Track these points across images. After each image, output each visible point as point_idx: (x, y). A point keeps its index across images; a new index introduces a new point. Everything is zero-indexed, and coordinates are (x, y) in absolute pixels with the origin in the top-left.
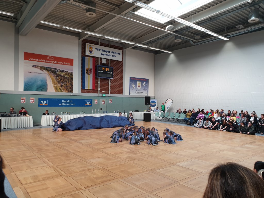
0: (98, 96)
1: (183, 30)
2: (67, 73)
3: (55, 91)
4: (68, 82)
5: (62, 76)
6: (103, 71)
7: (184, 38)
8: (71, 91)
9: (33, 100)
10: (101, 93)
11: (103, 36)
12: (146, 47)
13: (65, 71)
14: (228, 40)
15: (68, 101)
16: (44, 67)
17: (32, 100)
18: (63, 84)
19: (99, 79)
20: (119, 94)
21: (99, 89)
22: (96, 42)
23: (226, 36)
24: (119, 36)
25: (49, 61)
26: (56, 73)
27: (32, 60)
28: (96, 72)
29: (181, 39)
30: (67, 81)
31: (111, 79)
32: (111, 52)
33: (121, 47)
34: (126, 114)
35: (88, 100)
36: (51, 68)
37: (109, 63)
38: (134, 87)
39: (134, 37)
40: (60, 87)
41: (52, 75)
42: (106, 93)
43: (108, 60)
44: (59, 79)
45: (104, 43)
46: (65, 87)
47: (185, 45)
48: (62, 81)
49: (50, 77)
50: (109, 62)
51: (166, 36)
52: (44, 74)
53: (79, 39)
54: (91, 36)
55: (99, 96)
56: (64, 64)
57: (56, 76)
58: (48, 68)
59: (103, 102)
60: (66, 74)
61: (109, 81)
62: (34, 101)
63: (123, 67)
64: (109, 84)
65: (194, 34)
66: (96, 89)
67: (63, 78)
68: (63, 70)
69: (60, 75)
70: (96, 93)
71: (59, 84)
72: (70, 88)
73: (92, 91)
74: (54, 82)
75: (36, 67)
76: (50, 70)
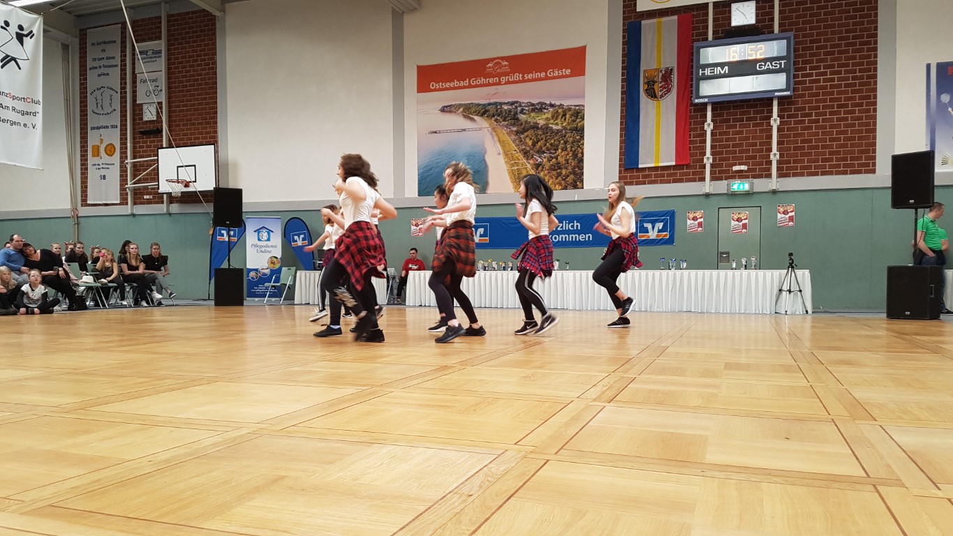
0: (703, 191)
2: (560, 111)
3: (513, 191)
4: (563, 150)
5: (538, 128)
8: (575, 181)
10: (723, 178)
13: (553, 103)
15: (565, 226)
16: (478, 105)
18: (543, 159)
19: (709, 108)
21: (708, 160)
25: (491, 80)
26: (518, 119)
27: (440, 90)
30: (557, 147)
35: (654, 216)
36: (501, 104)
41: (505, 131)
42: (755, 177)
44: (528, 140)
46: (552, 168)
48: (541, 148)
49: (496, 139)
52: (475, 129)
55: (709, 192)
56: (547, 78)
57: (517, 133)
58: (490, 107)
60: (555, 116)
67: (542, 136)
68: (545, 104)
69: (532, 124)
70: (694, 180)
71: (527, 160)
72: (570, 168)
73: (675, 174)
74: (512, 154)
75: (453, 108)
76: (497, 111)
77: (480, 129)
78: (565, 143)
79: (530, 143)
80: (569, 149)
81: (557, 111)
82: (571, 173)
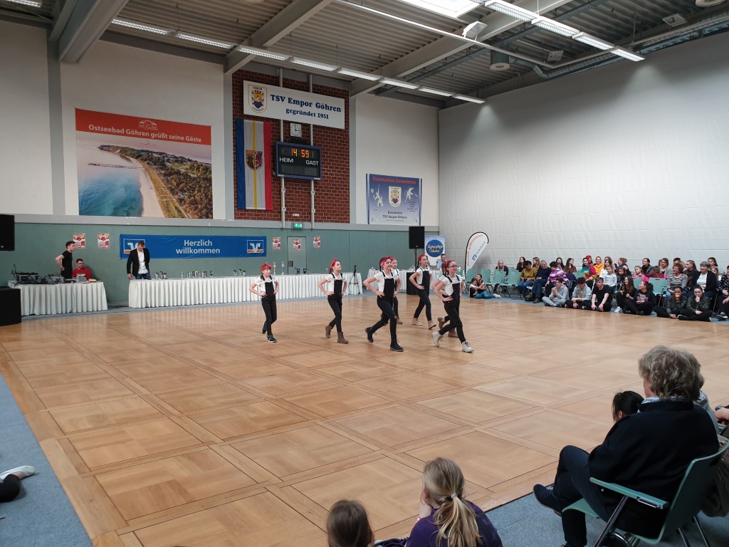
0: (281, 226)
1: (514, 35)
2: (195, 165)
3: (163, 216)
4: (199, 191)
5: (180, 174)
6: (294, 157)
7: (517, 58)
8: (207, 213)
9: (106, 240)
10: (290, 220)
11: (289, 59)
12: (412, 87)
13: (190, 158)
14: (642, 59)
15: (202, 243)
16: (133, 150)
17: (103, 239)
18: (185, 196)
19: (283, 180)
20: (338, 222)
21: (284, 209)
22: (272, 77)
23: (635, 50)
24: (335, 57)
25: (143, 134)
26: (165, 166)
27: (98, 132)
28: (274, 161)
29: (508, 62)
30: (195, 188)
31: (316, 182)
32: (314, 106)
33: (343, 90)
34: (358, 275)
35: (255, 240)
36: (152, 152)
37: (309, 137)
38: (380, 201)
39: (376, 61)
40: (177, 205)
41: (155, 173)
42: (305, 221)
43: (305, 127)
44: (173, 181)
45: (294, 81)
46: (191, 203)
47: (519, 78)
48: (183, 187)
49: (149, 177)
50: (309, 133)
51: (467, 55)
52: (132, 168)
53: (225, 71)
54: (257, 62)
55: (284, 227)
56: (185, 141)
57: (165, 175)
58: (143, 153)
59: (297, 243)
60: (192, 168)
61: (310, 186)
62: (107, 243)
63: (348, 146)
64: (310, 193)
65: (545, 46)
66: (277, 209)
67: (184, 180)
68: (185, 158)
69: (176, 170)
70: (274, 220)
71: (173, 195)
72: (204, 205)
73: (265, 215)
74: (161, 190)
75: (111, 149)
76: (149, 157)
77: (135, 168)
78: (200, 187)
79: (175, 184)
80: (202, 192)
81: (193, 165)
82: (204, 208)
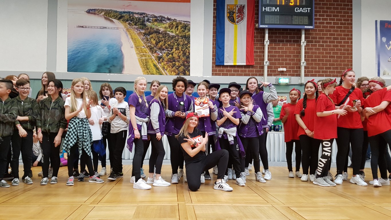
2: (174, 23)
3: (142, 73)
4: (177, 49)
5: (159, 33)
6: (280, 6)
8: (185, 71)
10: (275, 75)
13: (169, 17)
16: (116, 12)
18: (163, 54)
19: (267, 32)
20: (337, 76)
21: (266, 63)
26: (145, 25)
30: (173, 47)
36: (133, 13)
40: (156, 62)
42: (292, 75)
44: (152, 40)
46: (169, 61)
48: (161, 46)
49: (129, 36)
52: (115, 28)
57: (145, 34)
58: (125, 14)
60: (171, 26)
61: (300, 37)
67: (163, 39)
68: (164, 17)
69: (155, 30)
70: (256, 75)
71: (152, 53)
72: (181, 62)
73: (245, 71)
74: (141, 48)
76: (130, 17)
77: (117, 28)
78: (178, 45)
79: (154, 42)
80: (180, 49)
81: (172, 24)
82: (182, 65)
